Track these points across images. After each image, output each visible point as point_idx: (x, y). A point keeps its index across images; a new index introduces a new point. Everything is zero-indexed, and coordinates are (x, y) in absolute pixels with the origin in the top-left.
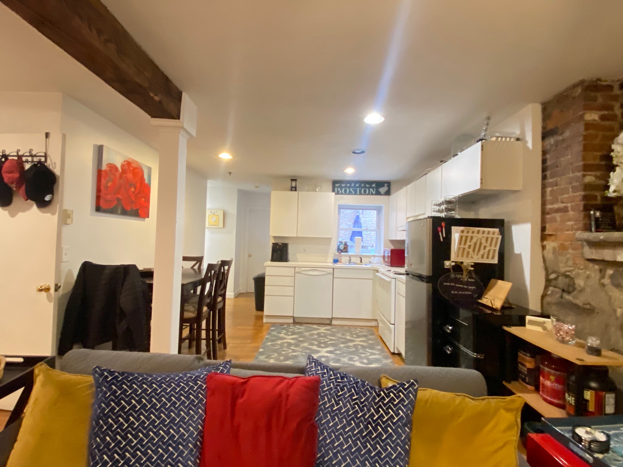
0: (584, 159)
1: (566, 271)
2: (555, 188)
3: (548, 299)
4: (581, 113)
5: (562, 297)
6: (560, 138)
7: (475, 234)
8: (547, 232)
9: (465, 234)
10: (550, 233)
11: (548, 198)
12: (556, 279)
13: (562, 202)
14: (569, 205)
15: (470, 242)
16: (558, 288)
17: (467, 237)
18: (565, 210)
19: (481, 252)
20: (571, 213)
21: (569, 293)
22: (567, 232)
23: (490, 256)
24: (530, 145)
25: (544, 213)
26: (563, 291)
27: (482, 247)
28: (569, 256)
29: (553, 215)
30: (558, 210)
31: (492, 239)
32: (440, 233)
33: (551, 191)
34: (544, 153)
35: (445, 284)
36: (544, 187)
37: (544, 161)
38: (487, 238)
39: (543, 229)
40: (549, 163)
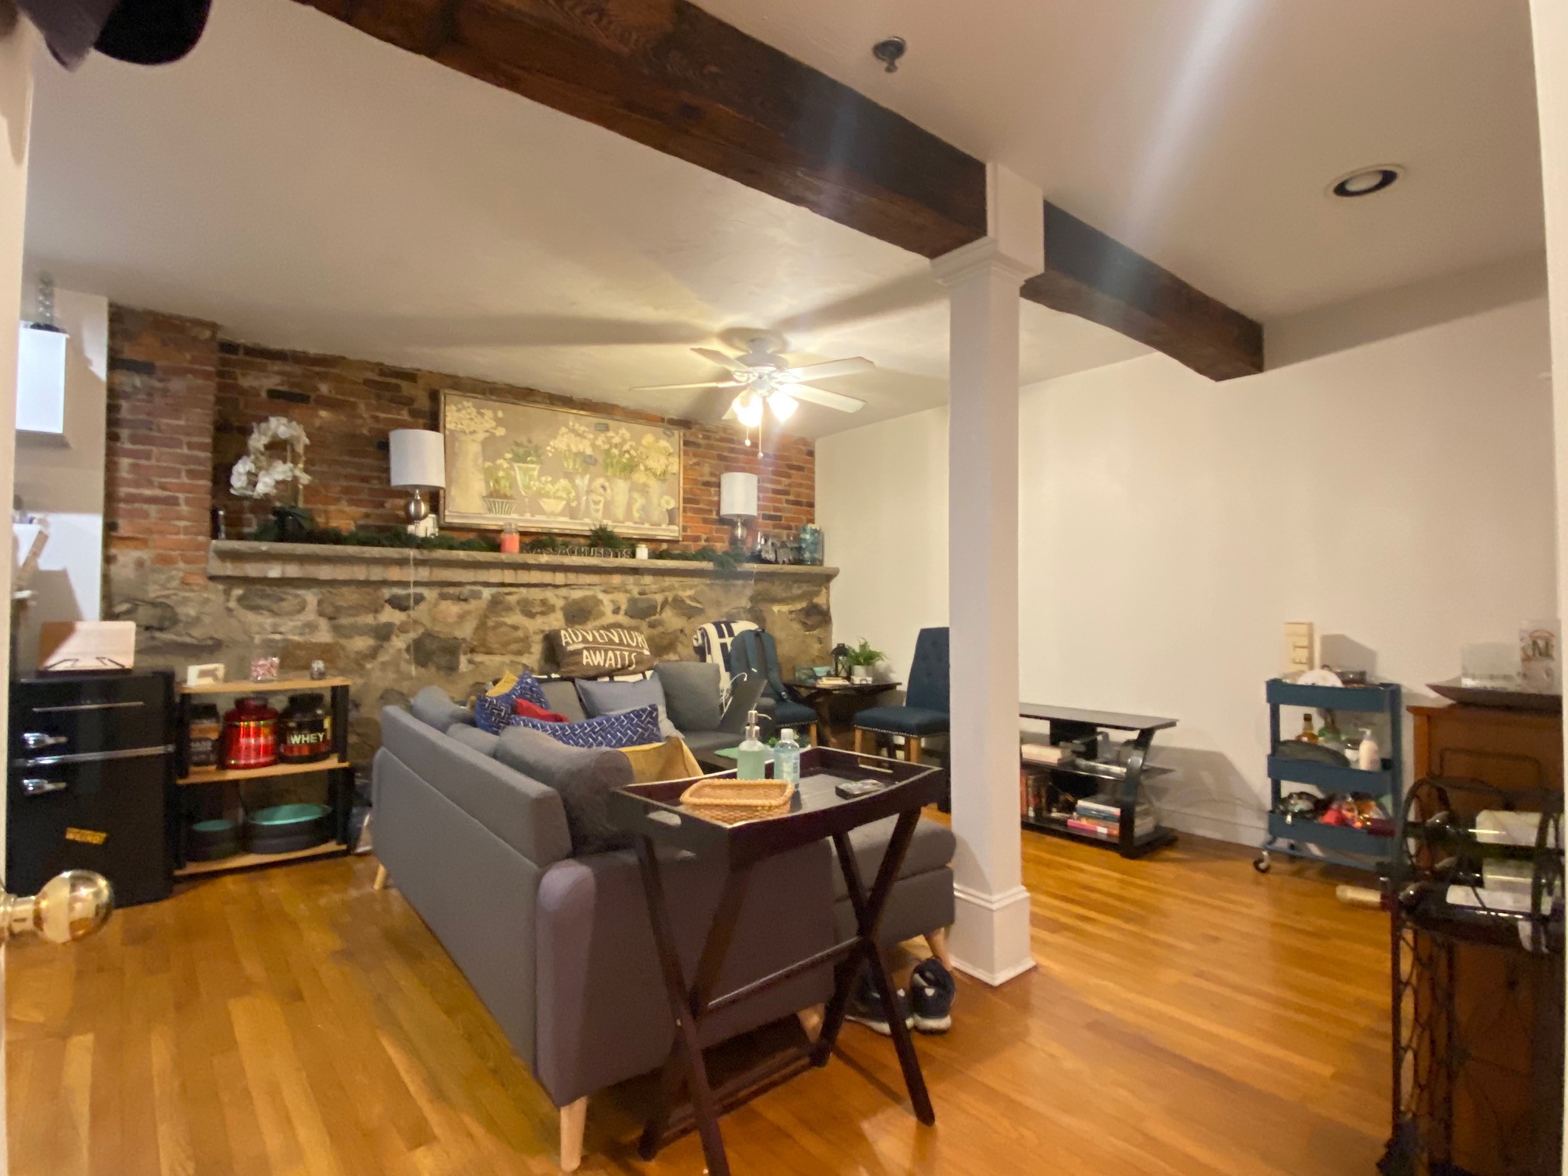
1: (157, 597)
2: (143, 462)
5: (153, 638)
6: (159, 385)
8: (121, 533)
10: (126, 535)
11: (126, 475)
12: (130, 611)
13: (163, 487)
14: (181, 496)
18: (169, 502)
21: (161, 629)
22: (174, 537)
25: (112, 498)
26: (148, 628)
28: (174, 573)
29: (138, 505)
30: (151, 500)
33: (132, 465)
34: (113, 393)
37: (112, 409)
39: (110, 527)
40: (126, 415)
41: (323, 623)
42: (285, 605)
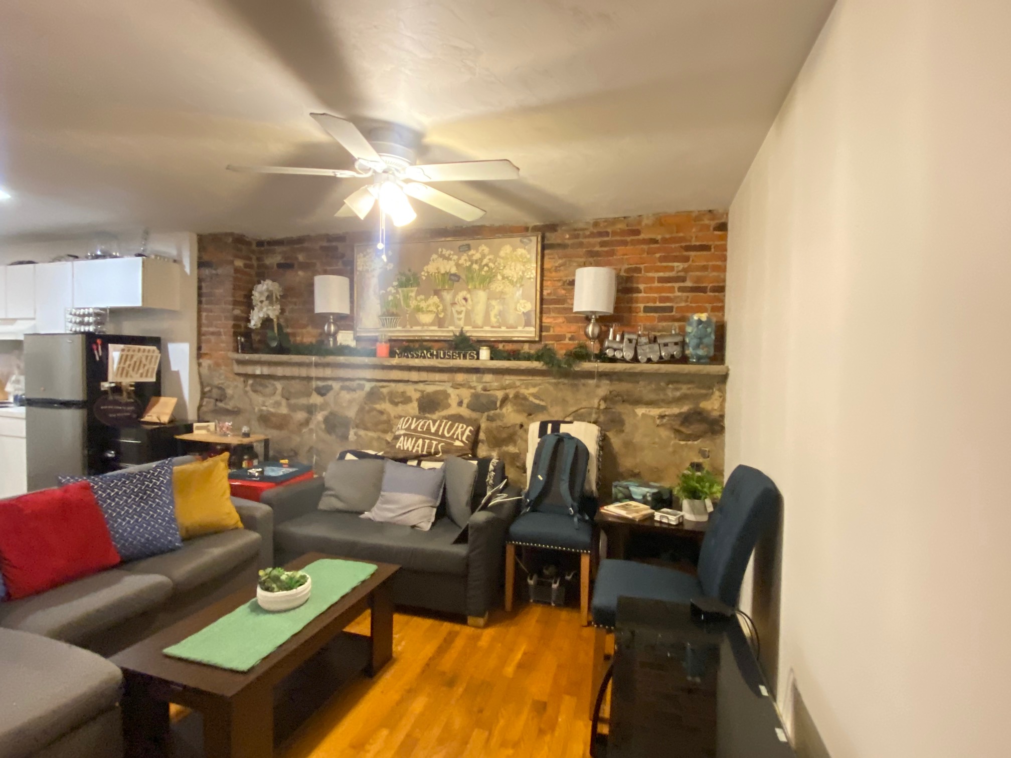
0: (233, 296)
1: (219, 384)
2: (210, 314)
3: (204, 409)
4: (232, 259)
5: (216, 405)
6: (214, 272)
7: (136, 353)
8: (203, 351)
9: (125, 353)
10: (205, 352)
11: (204, 321)
12: (210, 391)
13: (216, 327)
14: (222, 330)
15: (131, 360)
16: (212, 398)
17: (127, 356)
18: (218, 334)
19: (141, 371)
20: (223, 337)
21: (221, 401)
22: (220, 352)
23: (149, 375)
24: (188, 270)
25: (200, 334)
26: (217, 400)
27: (142, 365)
28: (222, 371)
29: (208, 337)
30: (213, 333)
31: (152, 357)
32: (96, 352)
33: (206, 316)
34: (200, 280)
35: (102, 408)
36: (199, 311)
37: (200, 288)
38: (147, 357)
39: (199, 348)
40: (204, 290)
41: (284, 402)
42: (268, 390)
